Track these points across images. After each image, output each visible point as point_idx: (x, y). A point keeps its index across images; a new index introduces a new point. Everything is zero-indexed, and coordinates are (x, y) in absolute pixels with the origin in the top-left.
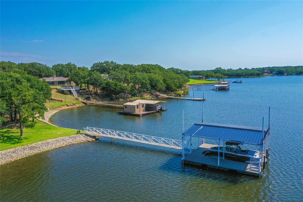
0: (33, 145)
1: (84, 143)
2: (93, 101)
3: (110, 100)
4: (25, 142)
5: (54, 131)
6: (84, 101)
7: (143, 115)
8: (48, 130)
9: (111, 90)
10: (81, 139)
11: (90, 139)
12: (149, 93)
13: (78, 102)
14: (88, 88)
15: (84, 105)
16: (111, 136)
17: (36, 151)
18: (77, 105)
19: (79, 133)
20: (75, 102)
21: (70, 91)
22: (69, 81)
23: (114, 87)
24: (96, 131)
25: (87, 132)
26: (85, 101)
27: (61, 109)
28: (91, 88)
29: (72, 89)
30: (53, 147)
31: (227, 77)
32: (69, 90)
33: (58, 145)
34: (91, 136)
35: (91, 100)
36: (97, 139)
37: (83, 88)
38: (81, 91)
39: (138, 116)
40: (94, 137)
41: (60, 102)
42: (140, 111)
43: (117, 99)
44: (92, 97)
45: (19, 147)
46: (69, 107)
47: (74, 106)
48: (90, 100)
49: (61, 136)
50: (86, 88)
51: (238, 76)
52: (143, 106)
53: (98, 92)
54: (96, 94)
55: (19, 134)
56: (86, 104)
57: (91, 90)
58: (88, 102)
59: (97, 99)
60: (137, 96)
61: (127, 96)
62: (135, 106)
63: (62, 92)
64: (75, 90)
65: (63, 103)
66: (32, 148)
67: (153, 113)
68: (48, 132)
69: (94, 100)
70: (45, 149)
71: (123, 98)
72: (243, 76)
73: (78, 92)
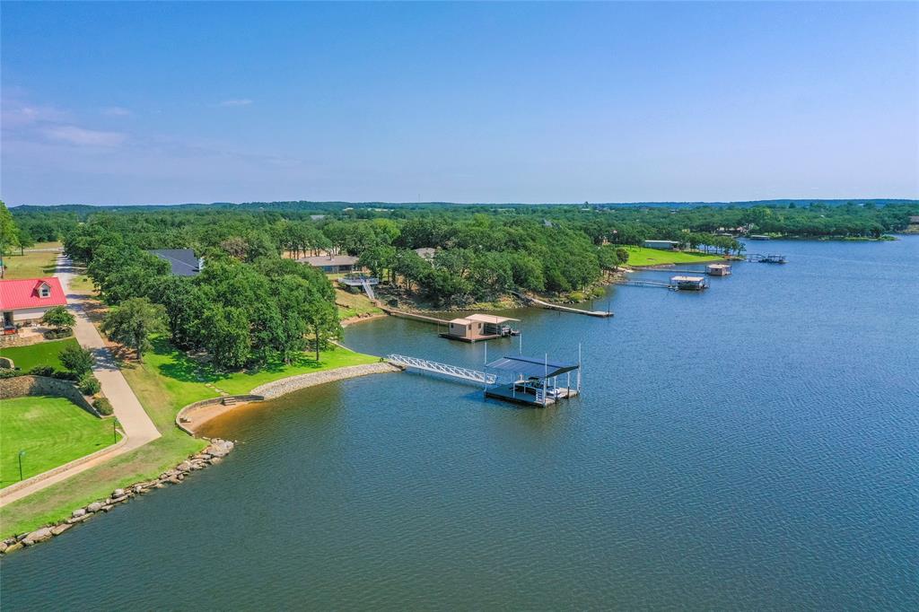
0: (334, 370)
1: (389, 373)
2: (403, 309)
3: (434, 307)
4: (325, 367)
5: (352, 357)
6: (385, 308)
7: (478, 341)
8: (344, 356)
9: (435, 289)
10: (385, 368)
11: (395, 369)
12: (513, 294)
13: (375, 309)
14: (394, 281)
15: (386, 315)
16: (420, 367)
17: (338, 377)
18: (375, 316)
19: (381, 361)
20: (370, 309)
21: (361, 287)
22: (359, 266)
23: (441, 283)
24: (402, 360)
25: (392, 361)
26: (387, 308)
27: (349, 322)
28: (400, 279)
29: (364, 284)
30: (355, 375)
31: (780, 235)
32: (360, 284)
33: (360, 373)
34: (396, 366)
35: (399, 306)
36: (403, 370)
37: (384, 279)
38: (380, 287)
39: (469, 341)
40: (400, 367)
41: (346, 310)
42: (474, 335)
43: (448, 304)
44: (401, 299)
45: (320, 371)
46: (361, 319)
47: (369, 318)
48: (396, 306)
49: (361, 363)
50: (391, 279)
51: (814, 235)
52: (480, 327)
53: (412, 289)
54: (409, 293)
55: (315, 358)
56: (389, 313)
57: (398, 284)
58: (394, 310)
59: (410, 304)
60: (486, 302)
61: (467, 299)
62: (465, 326)
63: (348, 289)
64: (371, 286)
65: (351, 312)
66: (333, 373)
67: (495, 338)
68: (345, 357)
69: (405, 307)
70: (346, 375)
71: (457, 304)
72: (828, 233)
73: (375, 288)
